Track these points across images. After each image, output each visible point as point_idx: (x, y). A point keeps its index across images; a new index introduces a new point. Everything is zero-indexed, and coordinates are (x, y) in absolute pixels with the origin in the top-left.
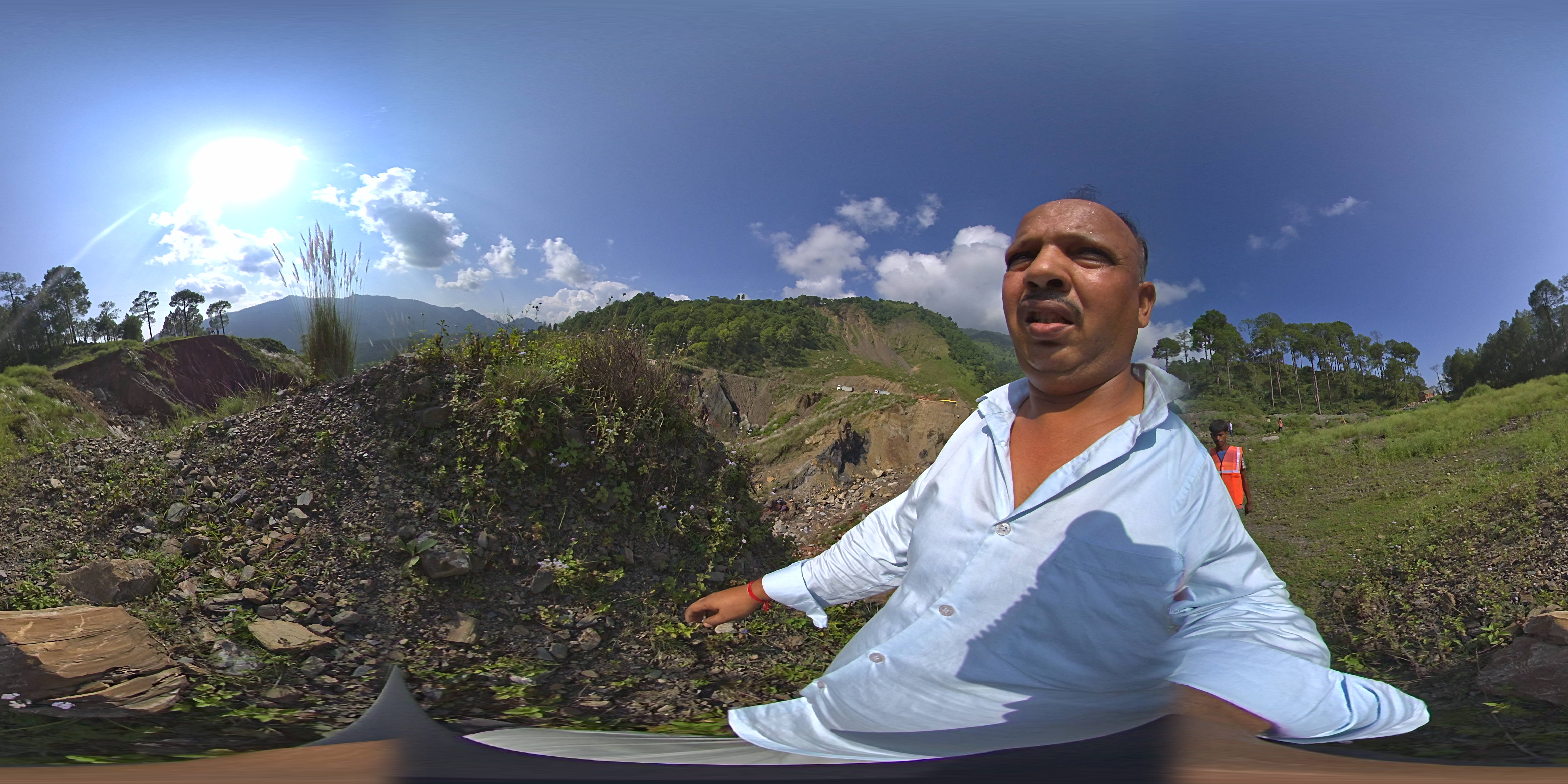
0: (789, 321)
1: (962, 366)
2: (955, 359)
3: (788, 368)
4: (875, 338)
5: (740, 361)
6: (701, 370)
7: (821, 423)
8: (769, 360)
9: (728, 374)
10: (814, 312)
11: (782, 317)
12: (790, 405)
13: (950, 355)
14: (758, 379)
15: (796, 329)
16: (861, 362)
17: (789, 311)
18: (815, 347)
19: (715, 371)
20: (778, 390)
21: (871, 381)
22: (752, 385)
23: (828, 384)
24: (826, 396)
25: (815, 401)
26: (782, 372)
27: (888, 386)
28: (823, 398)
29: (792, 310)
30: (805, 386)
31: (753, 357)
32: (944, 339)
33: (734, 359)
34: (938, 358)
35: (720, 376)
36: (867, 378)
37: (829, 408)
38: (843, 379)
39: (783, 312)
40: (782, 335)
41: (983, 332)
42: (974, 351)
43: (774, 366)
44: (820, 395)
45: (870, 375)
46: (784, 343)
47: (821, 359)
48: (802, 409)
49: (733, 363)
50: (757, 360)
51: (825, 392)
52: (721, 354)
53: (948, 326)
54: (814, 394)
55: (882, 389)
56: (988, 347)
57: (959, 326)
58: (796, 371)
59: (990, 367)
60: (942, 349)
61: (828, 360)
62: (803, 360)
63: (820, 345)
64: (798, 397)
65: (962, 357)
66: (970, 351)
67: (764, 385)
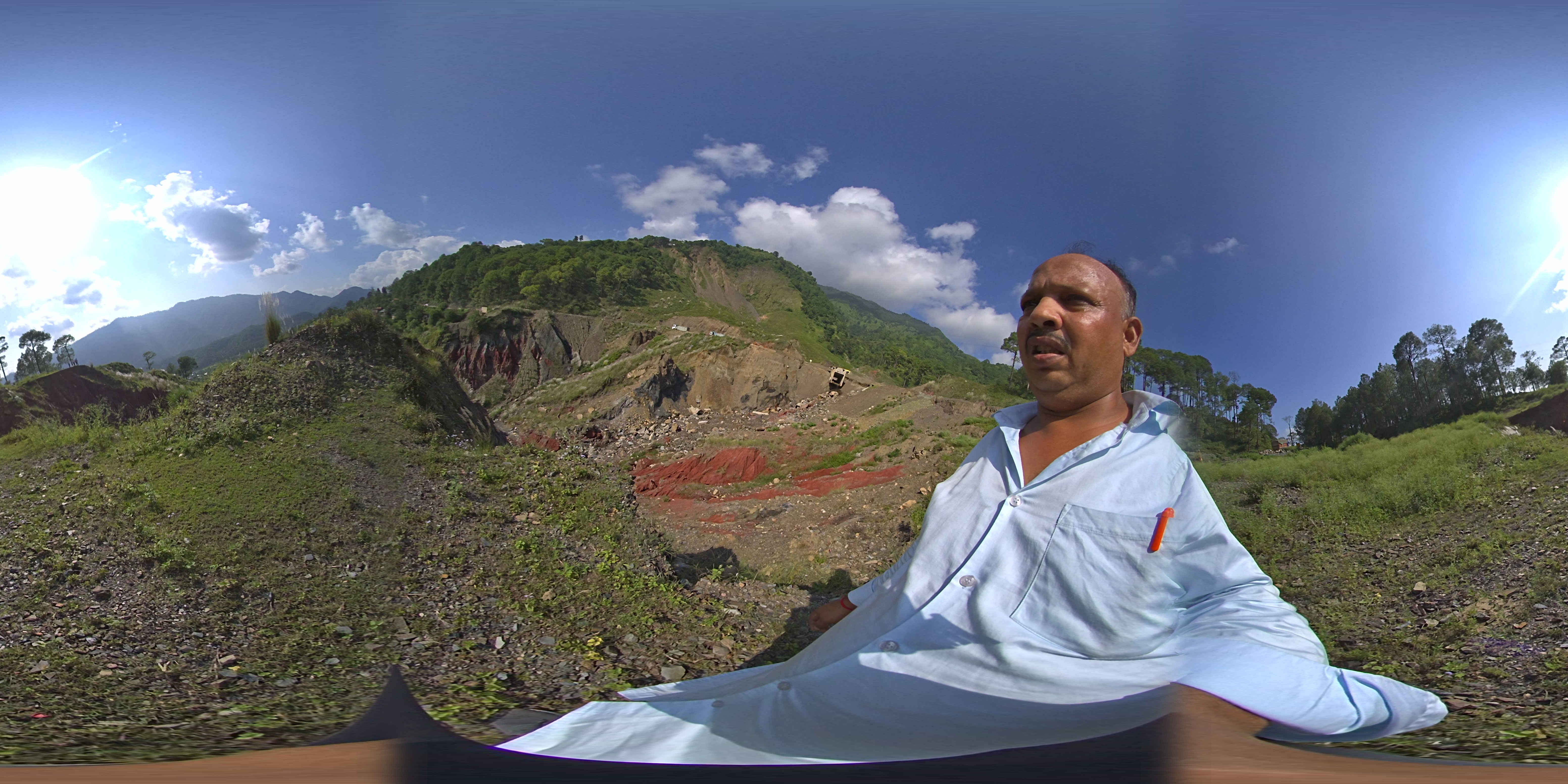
0: (629, 261)
1: (813, 321)
2: (806, 313)
3: (625, 307)
4: (726, 282)
5: (574, 301)
6: (532, 311)
7: (645, 359)
8: (606, 299)
9: (560, 315)
10: (660, 254)
11: (623, 257)
12: (622, 343)
13: (802, 309)
14: (592, 318)
15: (635, 269)
16: (705, 305)
17: (631, 251)
18: (657, 287)
19: (546, 312)
20: (612, 328)
21: (710, 322)
22: (586, 323)
23: (665, 324)
24: (660, 334)
25: (647, 339)
26: (618, 310)
27: (726, 329)
28: (656, 336)
29: (635, 250)
30: (639, 325)
31: (588, 297)
32: (799, 293)
33: (568, 299)
34: (789, 310)
35: (551, 316)
36: (706, 319)
38: (682, 319)
39: (625, 252)
40: (619, 275)
41: (842, 293)
42: (828, 308)
43: (610, 305)
44: (654, 333)
45: (710, 317)
46: (623, 283)
47: (663, 299)
48: (634, 346)
49: (568, 303)
50: (593, 299)
51: (659, 330)
52: (555, 295)
53: (807, 280)
54: (648, 332)
55: (720, 331)
56: (845, 307)
57: (818, 282)
58: (633, 310)
59: (842, 328)
60: (796, 301)
61: (669, 300)
62: (642, 300)
63: (663, 285)
64: (631, 334)
65: (814, 313)
66: (825, 309)
67: (598, 324)
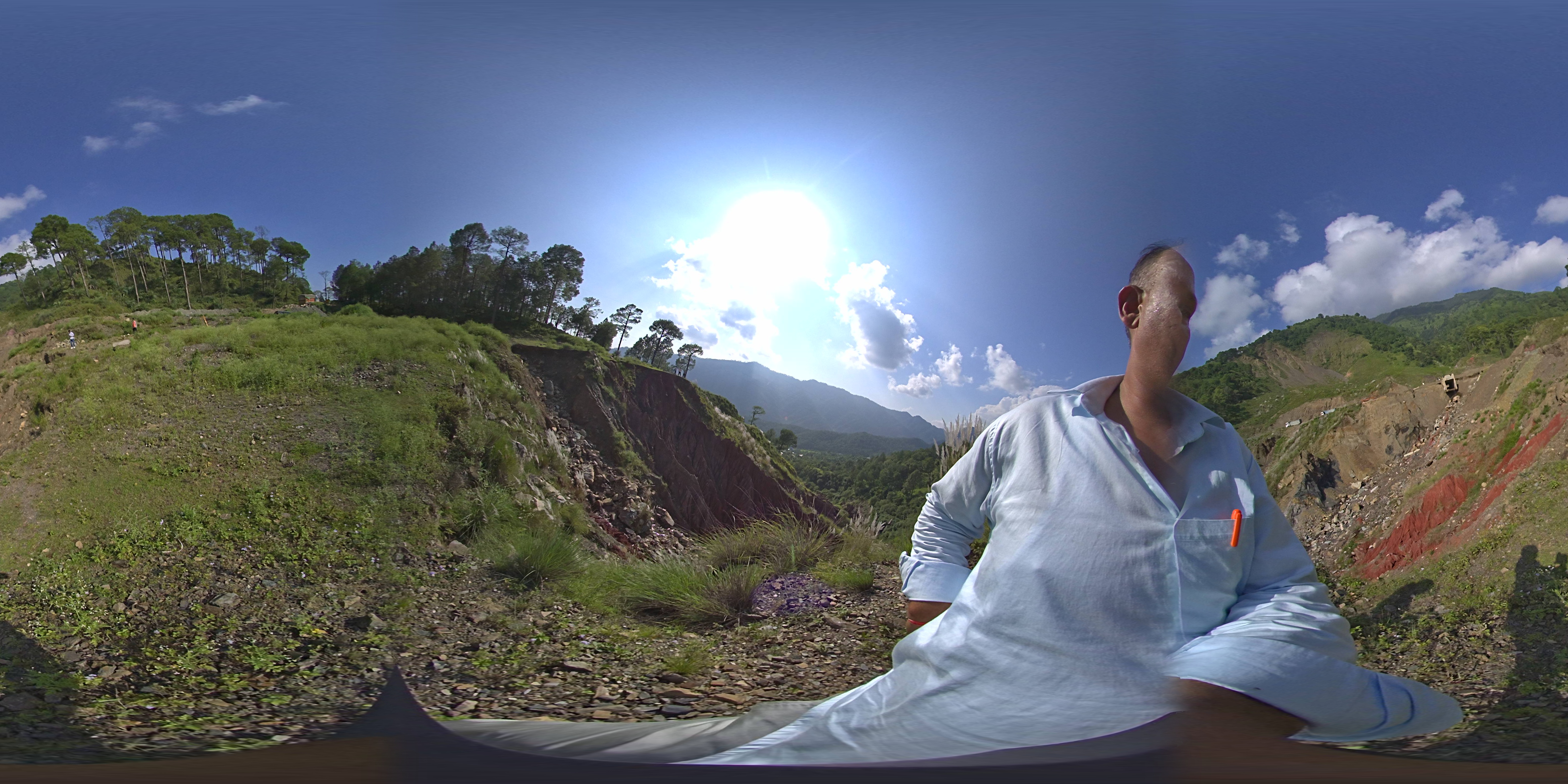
0: (1219, 383)
1: (1389, 352)
2: (1380, 349)
4: (1300, 363)
7: (1285, 465)
10: (1236, 364)
11: (1211, 380)
13: (1373, 347)
15: (1227, 388)
16: (1297, 391)
17: (1214, 372)
18: (1250, 396)
21: (1313, 405)
23: (1276, 426)
24: (1279, 437)
25: (1271, 446)
27: (1331, 403)
28: (1277, 440)
29: (1217, 370)
30: (1257, 436)
32: (1361, 336)
34: (1364, 355)
36: (1308, 405)
37: (1287, 447)
39: (1211, 375)
40: (1217, 398)
41: (1393, 313)
42: (1393, 333)
44: (1273, 439)
45: (1310, 400)
46: (1222, 404)
47: (1261, 404)
53: (1360, 322)
54: (1268, 440)
55: (1328, 408)
56: (1405, 324)
57: (1369, 317)
58: (1243, 424)
59: (1416, 341)
60: (1364, 345)
61: (1267, 404)
62: (1244, 413)
63: (1254, 392)
65: (1386, 346)
66: (1391, 335)
